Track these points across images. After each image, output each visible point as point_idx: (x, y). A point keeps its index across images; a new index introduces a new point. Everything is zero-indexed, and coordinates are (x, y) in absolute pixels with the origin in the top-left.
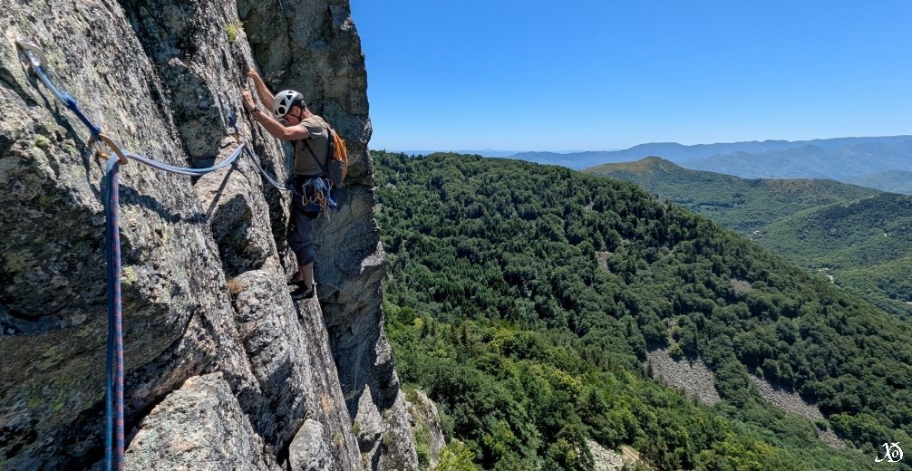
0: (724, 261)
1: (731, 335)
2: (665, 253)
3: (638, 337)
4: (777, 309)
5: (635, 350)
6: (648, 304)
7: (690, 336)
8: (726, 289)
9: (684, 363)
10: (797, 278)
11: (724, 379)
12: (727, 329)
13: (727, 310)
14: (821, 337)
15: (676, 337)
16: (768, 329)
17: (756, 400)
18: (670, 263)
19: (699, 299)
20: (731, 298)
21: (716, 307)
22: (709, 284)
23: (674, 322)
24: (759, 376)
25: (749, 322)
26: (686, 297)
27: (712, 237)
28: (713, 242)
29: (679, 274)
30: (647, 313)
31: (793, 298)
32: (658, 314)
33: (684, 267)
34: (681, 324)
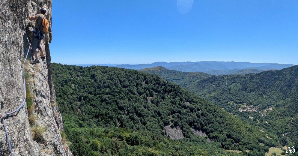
0: (183, 97)
1: (186, 118)
2: (167, 96)
3: (161, 123)
4: (196, 109)
5: (161, 127)
6: (164, 112)
7: (176, 120)
8: (184, 105)
9: (174, 128)
10: (200, 100)
11: (185, 131)
12: (185, 117)
13: (185, 111)
14: (206, 115)
15: (172, 121)
16: (194, 115)
17: (193, 135)
18: (169, 99)
19: (177, 109)
20: (185, 108)
21: (182, 111)
22: (179, 104)
23: (171, 116)
24: (193, 128)
25: (190, 114)
26: (174, 109)
27: (179, 90)
28: (180, 92)
29: (171, 102)
30: (164, 115)
31: (199, 105)
32: (167, 115)
33: (173, 100)
34: (173, 117)
